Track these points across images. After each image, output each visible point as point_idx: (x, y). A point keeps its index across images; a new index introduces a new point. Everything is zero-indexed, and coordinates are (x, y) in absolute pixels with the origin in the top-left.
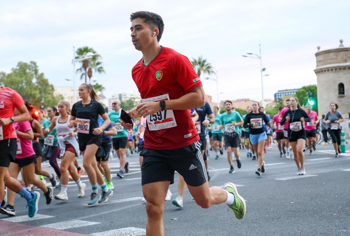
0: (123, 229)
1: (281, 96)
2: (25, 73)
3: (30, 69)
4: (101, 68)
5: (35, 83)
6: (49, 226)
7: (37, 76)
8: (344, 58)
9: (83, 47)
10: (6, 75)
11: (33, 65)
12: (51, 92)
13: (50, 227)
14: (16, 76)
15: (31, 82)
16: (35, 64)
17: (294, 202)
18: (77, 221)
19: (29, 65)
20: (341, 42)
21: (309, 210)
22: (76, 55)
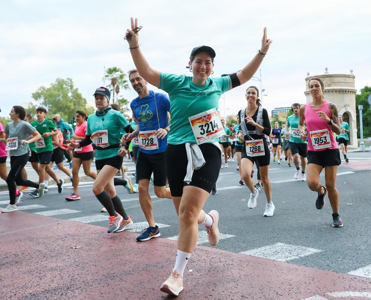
0: (139, 223)
1: (277, 112)
2: (62, 88)
3: (66, 85)
4: (127, 85)
5: (70, 96)
6: (76, 219)
7: (72, 91)
8: (329, 83)
9: (112, 68)
10: (46, 89)
11: (69, 82)
12: (84, 105)
13: (76, 221)
14: (55, 90)
15: (67, 95)
16: (71, 80)
17: (284, 202)
18: (101, 215)
19: (66, 81)
20: (326, 69)
21: (297, 209)
22: (107, 74)
